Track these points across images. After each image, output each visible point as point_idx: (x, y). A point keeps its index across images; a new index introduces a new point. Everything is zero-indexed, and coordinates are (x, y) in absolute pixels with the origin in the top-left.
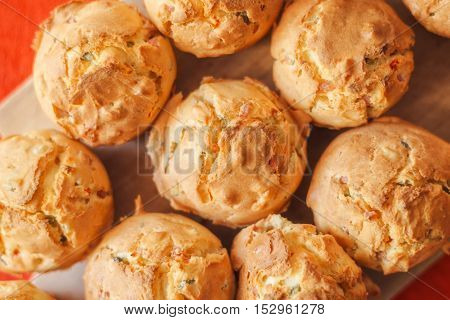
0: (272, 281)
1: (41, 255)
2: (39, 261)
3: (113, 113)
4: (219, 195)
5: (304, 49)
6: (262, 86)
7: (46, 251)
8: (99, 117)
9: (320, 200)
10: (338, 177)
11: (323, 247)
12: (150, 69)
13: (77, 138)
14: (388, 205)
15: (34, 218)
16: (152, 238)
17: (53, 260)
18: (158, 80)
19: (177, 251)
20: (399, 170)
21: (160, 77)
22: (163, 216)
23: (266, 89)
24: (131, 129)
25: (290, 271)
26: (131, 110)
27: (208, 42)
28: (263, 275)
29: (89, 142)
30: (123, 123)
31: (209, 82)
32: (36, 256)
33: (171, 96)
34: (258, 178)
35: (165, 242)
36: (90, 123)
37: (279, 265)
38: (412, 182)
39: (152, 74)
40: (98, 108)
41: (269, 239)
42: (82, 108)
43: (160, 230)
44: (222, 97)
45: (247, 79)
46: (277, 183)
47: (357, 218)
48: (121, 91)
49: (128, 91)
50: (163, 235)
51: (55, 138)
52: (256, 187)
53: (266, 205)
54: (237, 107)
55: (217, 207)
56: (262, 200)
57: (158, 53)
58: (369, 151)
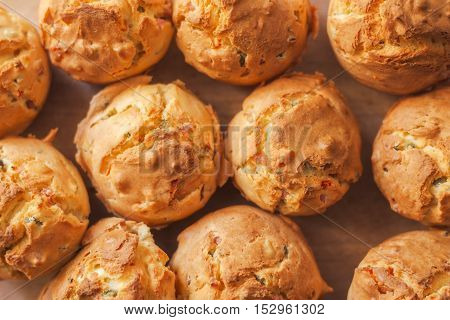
0: (101, 272)
3: (86, 50)
4: (116, 175)
5: (268, 118)
6: (216, 121)
8: (74, 44)
9: (189, 241)
10: (216, 234)
11: (160, 278)
12: (141, 39)
13: (47, 47)
14: (234, 286)
16: (38, 167)
18: (141, 53)
19: (48, 191)
20: (265, 266)
21: (144, 52)
22: (62, 158)
24: (91, 74)
25: (119, 276)
26: (102, 58)
27: (201, 55)
28: (98, 262)
30: (88, 64)
31: (179, 86)
33: (143, 73)
34: (155, 186)
35: (45, 178)
36: (63, 44)
37: (115, 264)
38: (267, 283)
39: (140, 46)
40: (78, 37)
41: (124, 238)
42: (66, 28)
43: (50, 166)
44: (178, 103)
45: (210, 107)
46: (167, 202)
47: (203, 277)
48: (105, 38)
49: (110, 42)
50: (49, 171)
51: (30, 35)
52: (147, 192)
53: (145, 212)
55: (108, 183)
56: (144, 206)
57: (157, 33)
58: (255, 233)
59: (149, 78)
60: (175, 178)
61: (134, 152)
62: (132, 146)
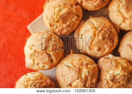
0: (111, 72)
1: (45, 65)
2: (44, 67)
3: (67, 25)
4: (95, 49)
5: (119, 8)
6: (106, 19)
7: (47, 64)
8: (63, 27)
10: (128, 44)
11: (125, 63)
12: (77, 13)
15: (45, 54)
16: (77, 60)
17: (48, 66)
19: (84, 64)
21: (79, 16)
23: (107, 20)
24: (71, 30)
25: (116, 69)
26: (72, 25)
27: (93, 6)
28: (108, 71)
29: (59, 34)
30: (69, 29)
31: (92, 17)
32: (43, 65)
33: (81, 21)
34: (107, 44)
35: (81, 61)
36: (60, 28)
37: (113, 68)
39: (77, 15)
40: (63, 24)
41: (110, 60)
42: (58, 24)
44: (96, 21)
45: (102, 17)
46: (112, 45)
48: (69, 20)
49: (71, 20)
50: (80, 59)
51: (49, 32)
52: (106, 46)
54: (101, 24)
56: (107, 50)
57: (79, 9)
59: (83, 21)
60: (110, 38)
61: (96, 39)
62: (94, 39)
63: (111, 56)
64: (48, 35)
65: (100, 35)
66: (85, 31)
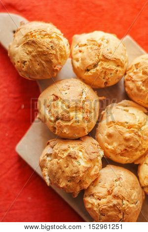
0: (81, 154)
1: (80, 61)
2: (78, 60)
3: (140, 87)
4: (111, 130)
7: (83, 63)
8: (138, 81)
10: (121, 177)
11: (96, 173)
13: (127, 72)
14: (114, 197)
15: (97, 58)
17: (79, 66)
20: (128, 201)
24: (133, 94)
25: (86, 161)
26: (141, 93)
28: (82, 150)
29: (126, 77)
30: (135, 91)
32: (80, 59)
33: (146, 108)
34: (119, 145)
36: (135, 78)
37: (88, 156)
38: (124, 206)
40: (142, 81)
41: (97, 151)
42: (141, 74)
46: (117, 153)
47: (107, 185)
51: (126, 63)
52: (115, 144)
53: (107, 149)
54: (146, 135)
55: (105, 130)
56: (110, 147)
58: (133, 188)
60: (128, 149)
61: (124, 130)
62: (125, 127)
63: (102, 153)
64: (123, 61)
65: (132, 134)
66: (133, 114)
